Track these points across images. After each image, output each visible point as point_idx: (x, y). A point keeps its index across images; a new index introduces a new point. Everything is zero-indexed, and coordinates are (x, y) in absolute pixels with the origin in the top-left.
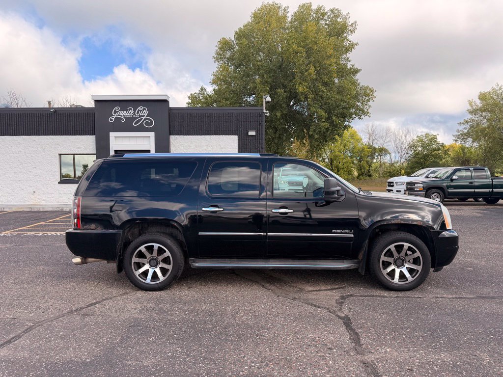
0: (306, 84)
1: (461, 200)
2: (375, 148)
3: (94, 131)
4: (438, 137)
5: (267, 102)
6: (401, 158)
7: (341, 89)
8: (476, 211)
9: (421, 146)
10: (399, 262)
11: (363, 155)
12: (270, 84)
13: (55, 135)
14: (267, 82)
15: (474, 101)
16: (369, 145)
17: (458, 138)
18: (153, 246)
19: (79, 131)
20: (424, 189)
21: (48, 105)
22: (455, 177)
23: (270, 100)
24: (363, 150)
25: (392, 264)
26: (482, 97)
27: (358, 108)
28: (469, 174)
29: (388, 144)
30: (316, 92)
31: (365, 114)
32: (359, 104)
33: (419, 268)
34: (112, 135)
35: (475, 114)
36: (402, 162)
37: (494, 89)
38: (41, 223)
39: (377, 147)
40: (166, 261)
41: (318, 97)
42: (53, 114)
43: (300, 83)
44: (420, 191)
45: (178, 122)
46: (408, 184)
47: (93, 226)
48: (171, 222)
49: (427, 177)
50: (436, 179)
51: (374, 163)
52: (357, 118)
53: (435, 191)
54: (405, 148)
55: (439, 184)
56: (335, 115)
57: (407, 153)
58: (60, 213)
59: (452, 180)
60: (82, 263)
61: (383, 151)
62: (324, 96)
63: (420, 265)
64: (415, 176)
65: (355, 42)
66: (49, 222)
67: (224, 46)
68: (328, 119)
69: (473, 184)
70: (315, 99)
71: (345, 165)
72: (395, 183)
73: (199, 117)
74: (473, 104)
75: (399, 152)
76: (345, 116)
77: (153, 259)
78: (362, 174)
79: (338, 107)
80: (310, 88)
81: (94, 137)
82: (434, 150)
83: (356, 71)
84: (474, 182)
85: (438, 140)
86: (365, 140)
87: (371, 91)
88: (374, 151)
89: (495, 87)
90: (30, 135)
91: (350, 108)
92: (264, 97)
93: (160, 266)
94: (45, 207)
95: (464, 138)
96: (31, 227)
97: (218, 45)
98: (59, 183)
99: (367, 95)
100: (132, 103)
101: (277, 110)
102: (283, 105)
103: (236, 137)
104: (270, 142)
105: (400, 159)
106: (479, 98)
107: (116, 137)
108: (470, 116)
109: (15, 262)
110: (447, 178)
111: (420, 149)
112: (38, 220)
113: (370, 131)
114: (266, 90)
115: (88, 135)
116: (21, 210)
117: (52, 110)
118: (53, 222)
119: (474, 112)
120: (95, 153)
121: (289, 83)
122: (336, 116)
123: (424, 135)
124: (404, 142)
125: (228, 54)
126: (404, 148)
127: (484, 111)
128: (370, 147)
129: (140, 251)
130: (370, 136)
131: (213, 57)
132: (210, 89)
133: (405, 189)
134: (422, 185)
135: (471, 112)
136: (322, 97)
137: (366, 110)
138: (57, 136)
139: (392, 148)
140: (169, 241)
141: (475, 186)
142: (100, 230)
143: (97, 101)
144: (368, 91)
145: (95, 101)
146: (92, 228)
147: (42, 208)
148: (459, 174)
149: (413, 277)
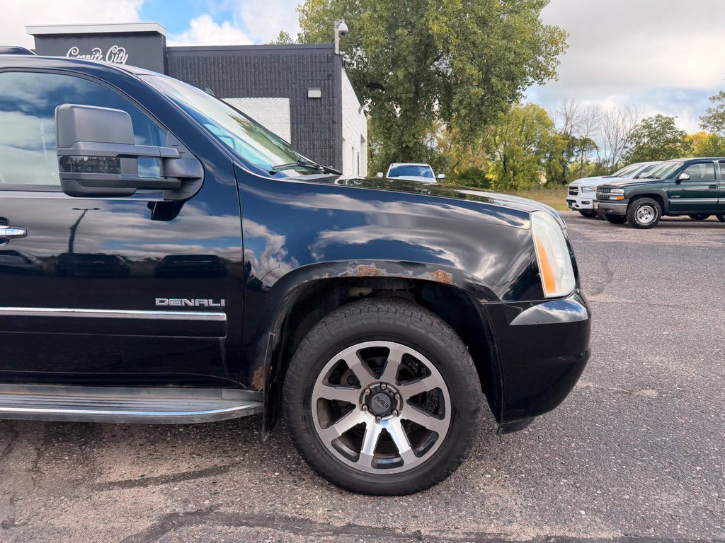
0: (445, 19)
1: (695, 217)
2: (574, 138)
4: (676, 121)
5: (343, 33)
6: (615, 155)
7: (509, 31)
8: (716, 238)
9: (649, 136)
10: (380, 402)
11: (554, 150)
12: (388, 21)
14: (381, 17)
16: (566, 133)
17: (709, 122)
20: (625, 198)
22: (683, 176)
23: (347, 30)
24: (554, 142)
25: (357, 409)
27: (538, 66)
28: (711, 171)
29: (595, 133)
30: (464, 34)
31: (549, 75)
32: (541, 59)
33: (441, 427)
36: (616, 161)
39: (577, 137)
41: (468, 43)
43: (436, 18)
44: (618, 201)
46: (600, 188)
49: (637, 177)
50: (650, 180)
51: (571, 163)
52: (536, 82)
53: (645, 202)
54: (622, 139)
55: (654, 189)
56: (496, 75)
57: (625, 147)
59: (678, 182)
61: (586, 144)
62: (477, 42)
63: (442, 417)
64: (616, 176)
68: (486, 81)
69: (717, 190)
70: (461, 47)
71: (526, 166)
72: (580, 189)
75: (611, 146)
76: (514, 79)
78: (553, 179)
80: (453, 27)
82: (668, 141)
83: (540, 3)
84: (719, 185)
85: (675, 126)
86: (559, 125)
87: (562, 35)
88: (572, 144)
91: (521, 63)
92: (336, 23)
95: (718, 123)
99: (553, 42)
100: (99, 40)
101: (399, 66)
102: (408, 58)
103: (286, 101)
104: (389, 124)
105: (612, 156)
110: (670, 177)
111: (646, 140)
113: (568, 112)
114: (379, 31)
121: (419, 19)
122: (498, 77)
123: (654, 118)
124: (621, 129)
126: (620, 139)
128: (566, 136)
130: (568, 119)
133: (595, 198)
134: (622, 191)
136: (474, 44)
137: (551, 70)
139: (602, 141)
141: (718, 192)
143: (38, 38)
144: (556, 36)
148: (692, 170)
149: (420, 454)
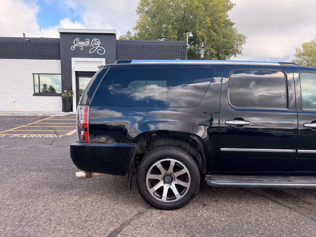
0: (204, 30)
3: (59, 57)
12: (178, 29)
13: (29, 59)
14: (175, 28)
15: (299, 48)
18: (170, 162)
19: (48, 56)
21: (23, 36)
26: (305, 46)
27: (234, 49)
30: (210, 36)
31: (239, 53)
32: (235, 46)
34: (74, 60)
35: (299, 57)
37: (312, 41)
38: (23, 126)
40: (184, 178)
41: (211, 39)
42: (28, 42)
43: (200, 29)
45: (123, 51)
47: (103, 139)
48: (191, 136)
52: (233, 55)
56: (221, 53)
58: (36, 118)
60: (87, 177)
65: (233, 3)
66: (29, 125)
67: (144, 2)
68: (217, 55)
70: (208, 41)
73: (138, 48)
74: (298, 50)
76: (227, 54)
77: (168, 175)
79: (224, 47)
80: (206, 33)
81: (60, 61)
83: (233, 24)
87: (244, 37)
89: (313, 40)
90: (10, 59)
93: (175, 183)
94: (23, 113)
96: (15, 129)
97: (139, 2)
98: (33, 95)
99: (241, 40)
100: (88, 36)
106: (303, 47)
107: (76, 61)
108: (295, 58)
109: (7, 166)
112: (19, 123)
114: (175, 33)
115: (55, 59)
116: (5, 115)
117: (26, 39)
118: (32, 125)
119: (299, 56)
120: (61, 73)
121: (190, 29)
125: (146, 9)
127: (306, 55)
129: (156, 167)
131: (136, 10)
132: (133, 33)
135: (297, 56)
136: (213, 40)
137: (239, 51)
138: (31, 60)
140: (187, 157)
142: (111, 143)
143: (61, 33)
144: (241, 37)
145: (60, 33)
146: (102, 141)
147: (22, 114)
